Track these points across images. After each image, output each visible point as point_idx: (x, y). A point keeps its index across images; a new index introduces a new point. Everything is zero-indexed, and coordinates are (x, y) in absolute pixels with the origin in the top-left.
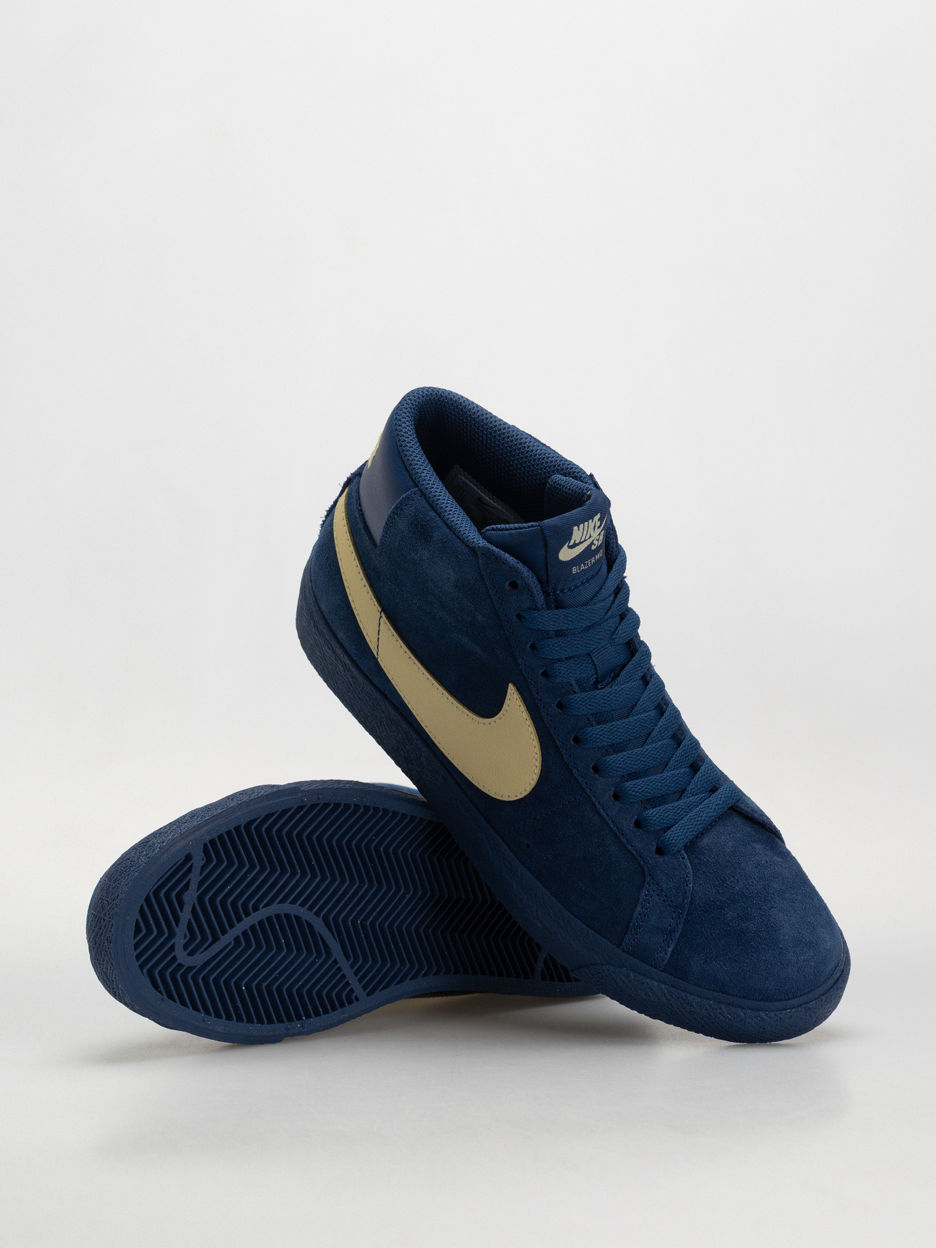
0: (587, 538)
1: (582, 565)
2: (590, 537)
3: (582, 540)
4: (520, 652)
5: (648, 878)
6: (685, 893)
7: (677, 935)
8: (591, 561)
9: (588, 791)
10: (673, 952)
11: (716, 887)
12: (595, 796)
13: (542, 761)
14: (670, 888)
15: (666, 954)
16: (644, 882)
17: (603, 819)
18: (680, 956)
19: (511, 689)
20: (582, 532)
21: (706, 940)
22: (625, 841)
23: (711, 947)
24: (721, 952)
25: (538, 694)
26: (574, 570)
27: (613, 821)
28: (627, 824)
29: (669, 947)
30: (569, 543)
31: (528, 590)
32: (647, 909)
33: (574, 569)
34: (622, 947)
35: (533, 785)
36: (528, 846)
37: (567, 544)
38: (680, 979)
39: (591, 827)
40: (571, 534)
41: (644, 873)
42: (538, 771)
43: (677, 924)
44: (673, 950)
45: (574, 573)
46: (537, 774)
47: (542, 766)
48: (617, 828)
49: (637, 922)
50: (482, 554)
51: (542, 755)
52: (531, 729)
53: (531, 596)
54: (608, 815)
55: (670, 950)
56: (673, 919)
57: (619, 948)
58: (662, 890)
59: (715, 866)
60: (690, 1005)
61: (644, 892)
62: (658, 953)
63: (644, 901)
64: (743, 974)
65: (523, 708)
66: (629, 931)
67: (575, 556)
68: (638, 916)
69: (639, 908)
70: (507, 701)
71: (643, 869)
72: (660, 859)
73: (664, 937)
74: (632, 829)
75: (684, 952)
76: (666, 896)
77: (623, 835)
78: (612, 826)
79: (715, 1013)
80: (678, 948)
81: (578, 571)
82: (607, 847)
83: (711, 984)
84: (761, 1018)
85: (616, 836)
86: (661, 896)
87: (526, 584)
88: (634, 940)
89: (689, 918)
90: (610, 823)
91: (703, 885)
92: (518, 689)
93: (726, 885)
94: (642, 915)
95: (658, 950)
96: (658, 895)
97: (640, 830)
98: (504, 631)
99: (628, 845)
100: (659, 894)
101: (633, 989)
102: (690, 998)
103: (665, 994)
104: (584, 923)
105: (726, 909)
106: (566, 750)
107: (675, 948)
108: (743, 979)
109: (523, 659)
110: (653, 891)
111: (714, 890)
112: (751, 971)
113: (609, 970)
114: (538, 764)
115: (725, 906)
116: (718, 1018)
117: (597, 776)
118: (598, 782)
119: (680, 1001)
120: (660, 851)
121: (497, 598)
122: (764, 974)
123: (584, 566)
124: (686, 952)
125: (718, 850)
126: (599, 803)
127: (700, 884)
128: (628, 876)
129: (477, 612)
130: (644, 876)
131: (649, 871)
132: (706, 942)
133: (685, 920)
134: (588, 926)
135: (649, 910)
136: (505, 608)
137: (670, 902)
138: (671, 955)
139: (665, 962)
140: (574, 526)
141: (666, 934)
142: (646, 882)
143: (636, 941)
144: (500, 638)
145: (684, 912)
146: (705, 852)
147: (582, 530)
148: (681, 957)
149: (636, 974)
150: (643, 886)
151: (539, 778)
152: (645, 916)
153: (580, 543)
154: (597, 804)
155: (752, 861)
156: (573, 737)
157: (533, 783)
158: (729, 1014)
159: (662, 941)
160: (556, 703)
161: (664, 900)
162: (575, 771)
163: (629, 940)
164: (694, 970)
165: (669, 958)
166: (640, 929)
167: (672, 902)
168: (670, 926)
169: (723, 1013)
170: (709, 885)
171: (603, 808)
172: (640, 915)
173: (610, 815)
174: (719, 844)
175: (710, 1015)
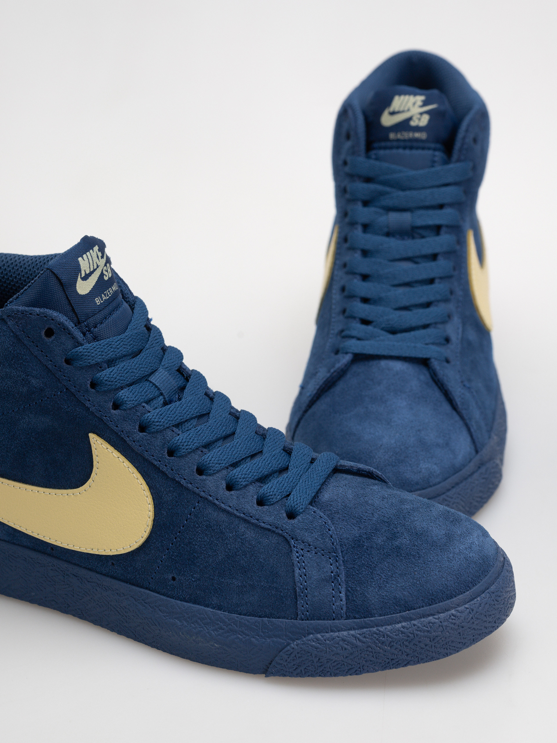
0: (95, 267)
1: (103, 295)
2: (98, 266)
3: (92, 270)
4: (84, 396)
5: (292, 542)
6: (331, 537)
7: (343, 577)
8: (109, 291)
9: (202, 494)
10: (347, 596)
11: (356, 525)
12: (211, 496)
13: (150, 489)
14: (316, 538)
15: (341, 600)
16: (291, 547)
17: (228, 512)
18: (354, 596)
19: (93, 438)
20: (88, 261)
21: (371, 569)
22: (257, 521)
23: (378, 573)
24: (389, 573)
25: (117, 427)
26: (97, 302)
27: (237, 510)
28: (252, 507)
29: (340, 593)
30: (81, 275)
31: (64, 329)
32: (304, 569)
33: (97, 300)
34: (299, 617)
35: (152, 518)
36: (174, 579)
37: (79, 276)
38: (365, 618)
39: (220, 526)
40: (79, 265)
41: (286, 539)
42: (150, 500)
43: (338, 568)
44: (346, 594)
45: (98, 304)
46: (151, 503)
47: (152, 494)
48: (244, 514)
49: (301, 585)
50: (8, 316)
51: (147, 484)
52: (127, 463)
53: (69, 334)
54: (230, 507)
55: (343, 595)
56: (331, 565)
57: (297, 620)
58: (310, 545)
59: (346, 511)
60: (386, 637)
61: (295, 555)
62: (333, 604)
63: (299, 563)
64: (418, 582)
65: (111, 449)
66: (298, 597)
67: (92, 287)
68: (300, 579)
69: (297, 571)
70: (95, 452)
71: (284, 537)
72: (295, 521)
73: (332, 585)
74: (257, 508)
75: (357, 590)
76: (316, 548)
77: (252, 517)
78: (238, 514)
79: (412, 632)
80: (349, 589)
81: (102, 302)
82: (243, 535)
83: (395, 608)
84: (455, 616)
85: (245, 521)
86: (312, 550)
87: (59, 325)
88: (307, 604)
89: (345, 558)
90: (235, 512)
91: (344, 527)
92: (98, 435)
93: (364, 521)
94: (303, 576)
95: (333, 600)
96: (308, 551)
97: (265, 507)
98: (61, 383)
99: (260, 524)
100: (308, 549)
101: (328, 649)
102: (382, 629)
103: (358, 638)
104: (256, 616)
105: (374, 537)
106: (166, 466)
107: (347, 590)
108: (421, 586)
109: (89, 401)
110: (302, 550)
111: (356, 529)
112: (424, 575)
113: (297, 645)
114: (148, 493)
115: (372, 536)
116: (417, 635)
117: (204, 477)
118: (208, 481)
119: (375, 638)
120: (291, 515)
121: (40, 352)
122: (437, 573)
123: (105, 296)
124: (358, 589)
125: (342, 499)
126: (217, 500)
127: (341, 528)
128: (274, 550)
129: (29, 377)
130: (288, 543)
131: (290, 536)
132: (371, 571)
133: (343, 561)
134: (260, 617)
135: (306, 568)
136: (51, 359)
137: (322, 551)
138: (346, 600)
139: (345, 609)
140: (78, 258)
141: (333, 582)
142: (292, 546)
143: (308, 603)
144: (60, 392)
145: (339, 554)
146: (332, 503)
147: (87, 260)
148: (356, 596)
149: (324, 634)
150: (291, 551)
151: (154, 507)
152: (305, 575)
153: (91, 273)
154: (216, 502)
155: (377, 497)
156: (166, 452)
157: (151, 514)
158: (425, 626)
159: (331, 590)
160: (137, 427)
161: (316, 553)
162: (183, 482)
163: (303, 607)
164: (373, 602)
165: (346, 604)
166: (306, 589)
167: (323, 550)
168: (332, 572)
169: (418, 628)
170: (348, 526)
171: (223, 503)
172: (301, 576)
173: (232, 506)
174: (340, 495)
175: (409, 637)
